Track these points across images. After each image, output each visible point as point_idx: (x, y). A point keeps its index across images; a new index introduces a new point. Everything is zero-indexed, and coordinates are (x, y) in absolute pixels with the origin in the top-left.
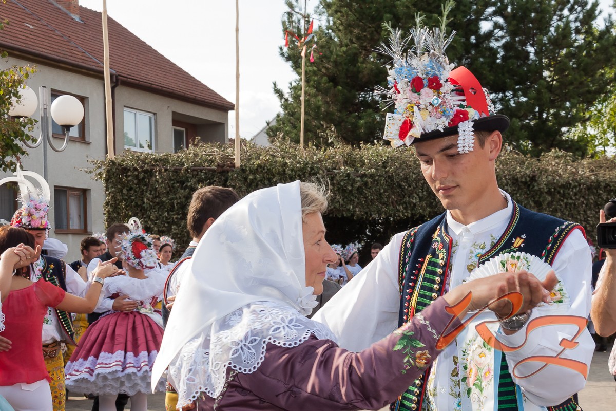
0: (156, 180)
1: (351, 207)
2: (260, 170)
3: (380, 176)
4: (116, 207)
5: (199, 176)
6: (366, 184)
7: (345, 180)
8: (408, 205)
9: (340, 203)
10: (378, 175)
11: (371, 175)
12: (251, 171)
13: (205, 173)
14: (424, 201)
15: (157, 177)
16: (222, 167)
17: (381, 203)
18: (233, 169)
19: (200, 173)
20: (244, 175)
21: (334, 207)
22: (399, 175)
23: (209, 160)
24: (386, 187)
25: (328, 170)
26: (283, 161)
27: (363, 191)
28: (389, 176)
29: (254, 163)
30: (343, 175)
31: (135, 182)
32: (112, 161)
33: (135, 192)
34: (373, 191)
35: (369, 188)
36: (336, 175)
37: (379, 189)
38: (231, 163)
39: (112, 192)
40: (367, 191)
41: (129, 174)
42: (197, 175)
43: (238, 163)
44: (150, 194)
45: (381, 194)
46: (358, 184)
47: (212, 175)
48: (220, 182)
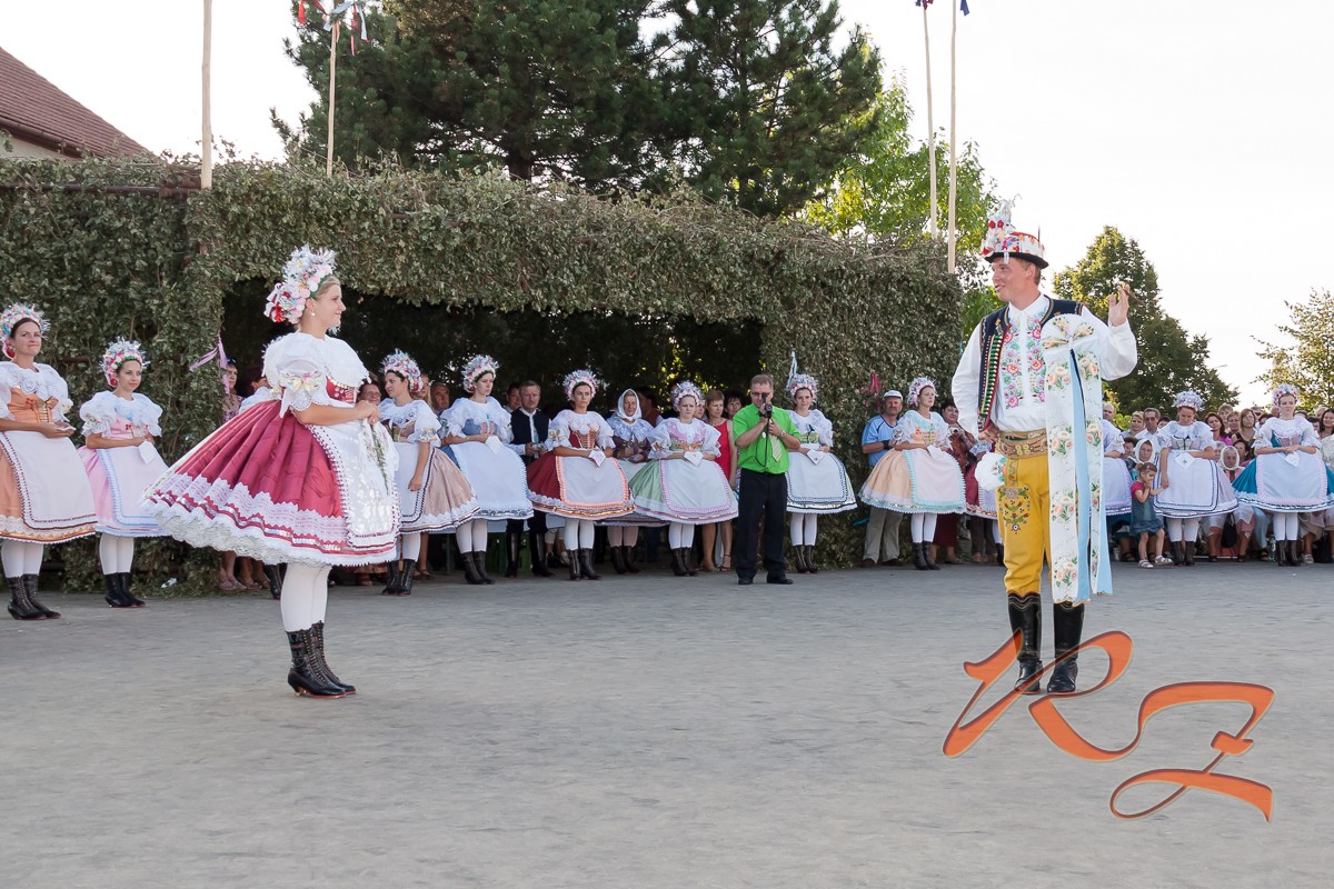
0: (22, 209)
1: (443, 286)
2: (253, 197)
3: (499, 229)
5: (120, 205)
6: (472, 242)
7: (431, 230)
8: (552, 289)
9: (419, 276)
10: (495, 227)
11: (481, 225)
12: (235, 198)
13: (136, 199)
14: (582, 283)
15: (26, 203)
16: (170, 186)
17: (500, 282)
18: (197, 191)
19: (122, 198)
20: (220, 205)
21: (408, 285)
22: (536, 229)
23: (144, 175)
24: (511, 251)
25: (396, 211)
26: (304, 183)
27: (465, 255)
28: (517, 230)
30: (426, 221)
34: (485, 258)
35: (477, 251)
36: (412, 220)
37: (498, 254)
38: (193, 180)
40: (474, 255)
42: (117, 201)
43: (207, 180)
44: (10, 239)
45: (500, 264)
46: (457, 239)
47: (151, 203)
48: (167, 218)
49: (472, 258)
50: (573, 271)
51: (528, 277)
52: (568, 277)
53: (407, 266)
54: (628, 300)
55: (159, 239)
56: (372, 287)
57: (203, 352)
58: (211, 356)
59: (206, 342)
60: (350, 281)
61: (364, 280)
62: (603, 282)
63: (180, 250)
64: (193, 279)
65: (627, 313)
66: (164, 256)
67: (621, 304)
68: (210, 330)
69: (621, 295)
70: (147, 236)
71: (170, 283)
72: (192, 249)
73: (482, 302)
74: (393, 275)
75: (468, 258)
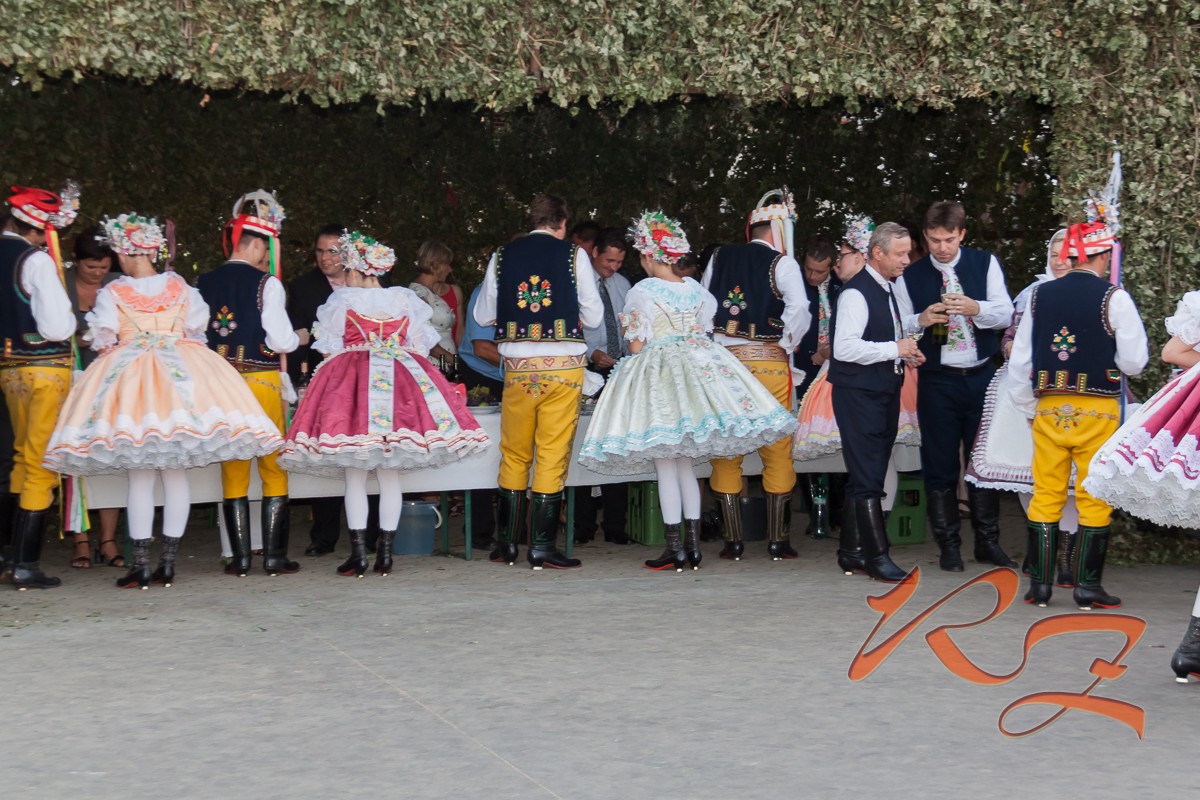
8: (586, 67)
49: (415, 16)
50: (624, 30)
51: (538, 45)
52: (612, 40)
54: (749, 78)
56: (216, 76)
60: (176, 67)
61: (204, 64)
65: (748, 101)
67: (734, 83)
69: (732, 68)
73: (448, 94)
74: (258, 54)
75: (407, 16)
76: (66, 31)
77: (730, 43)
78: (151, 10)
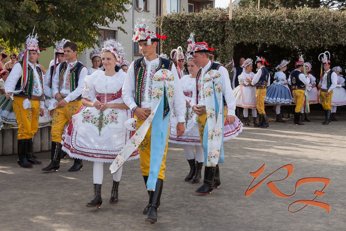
0: (187, 27)
1: (290, 42)
2: (242, 21)
3: (307, 24)
4: (167, 41)
5: (210, 25)
6: (299, 29)
7: (287, 26)
8: (321, 40)
9: (284, 39)
10: (306, 24)
11: (302, 24)
12: (237, 22)
13: (213, 23)
14: (330, 38)
15: (188, 25)
16: (222, 20)
17: (306, 39)
18: (228, 20)
19: (210, 23)
20: (234, 24)
21: (281, 42)
22: (317, 23)
23: (215, 16)
24: (310, 30)
25: (278, 21)
26: (254, 16)
27: (297, 32)
28: (312, 24)
29: (239, 17)
30: (286, 24)
31: (177, 28)
32: (166, 17)
33: (177, 33)
34: (302, 33)
35: (300, 31)
36: (282, 24)
37: (306, 31)
38: (227, 18)
39: (165, 33)
40: (299, 32)
41: (174, 24)
42: (209, 24)
43: (230, 18)
44: (184, 34)
45: (306, 34)
46: (295, 29)
47: (217, 24)
48: (220, 28)
49: (299, 33)
50: (328, 35)
51: (315, 37)
52: (326, 36)
53: (281, 36)
55: (219, 33)
56: (271, 43)
57: (228, 62)
58: (230, 63)
59: (229, 60)
60: (266, 41)
61: (269, 41)
62: (337, 37)
63: (224, 36)
64: (227, 44)
65: (344, 45)
66: (220, 38)
67: (342, 43)
68: (230, 56)
69: (342, 40)
70: (216, 33)
71: (221, 45)
72: (226, 35)
73: (301, 45)
74: (277, 39)
75: (297, 33)
76: (252, 37)
77: (342, 36)
78: (263, 33)
